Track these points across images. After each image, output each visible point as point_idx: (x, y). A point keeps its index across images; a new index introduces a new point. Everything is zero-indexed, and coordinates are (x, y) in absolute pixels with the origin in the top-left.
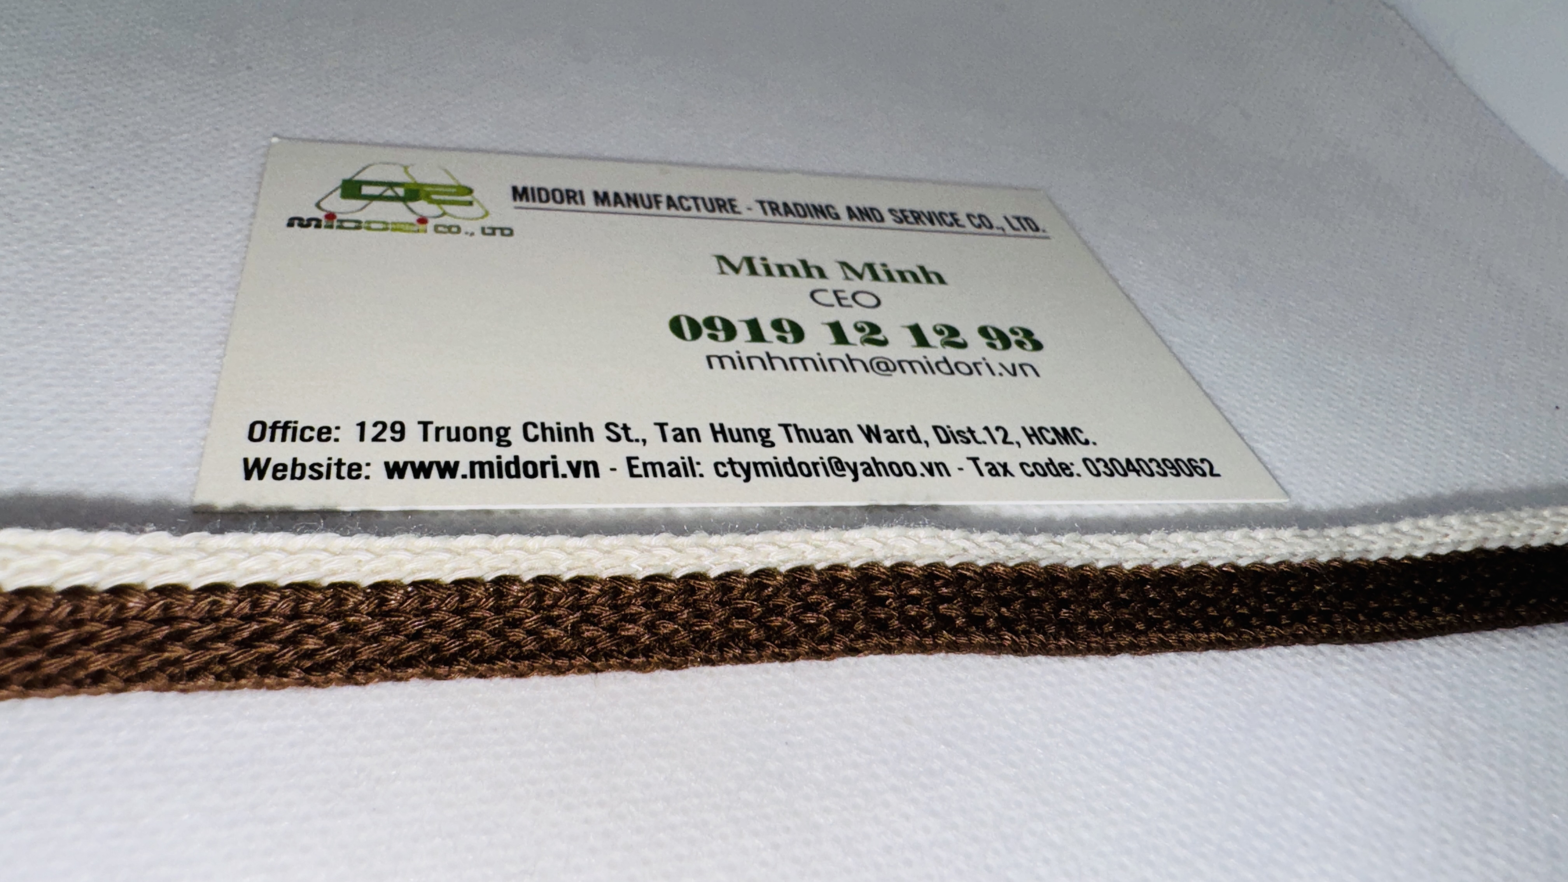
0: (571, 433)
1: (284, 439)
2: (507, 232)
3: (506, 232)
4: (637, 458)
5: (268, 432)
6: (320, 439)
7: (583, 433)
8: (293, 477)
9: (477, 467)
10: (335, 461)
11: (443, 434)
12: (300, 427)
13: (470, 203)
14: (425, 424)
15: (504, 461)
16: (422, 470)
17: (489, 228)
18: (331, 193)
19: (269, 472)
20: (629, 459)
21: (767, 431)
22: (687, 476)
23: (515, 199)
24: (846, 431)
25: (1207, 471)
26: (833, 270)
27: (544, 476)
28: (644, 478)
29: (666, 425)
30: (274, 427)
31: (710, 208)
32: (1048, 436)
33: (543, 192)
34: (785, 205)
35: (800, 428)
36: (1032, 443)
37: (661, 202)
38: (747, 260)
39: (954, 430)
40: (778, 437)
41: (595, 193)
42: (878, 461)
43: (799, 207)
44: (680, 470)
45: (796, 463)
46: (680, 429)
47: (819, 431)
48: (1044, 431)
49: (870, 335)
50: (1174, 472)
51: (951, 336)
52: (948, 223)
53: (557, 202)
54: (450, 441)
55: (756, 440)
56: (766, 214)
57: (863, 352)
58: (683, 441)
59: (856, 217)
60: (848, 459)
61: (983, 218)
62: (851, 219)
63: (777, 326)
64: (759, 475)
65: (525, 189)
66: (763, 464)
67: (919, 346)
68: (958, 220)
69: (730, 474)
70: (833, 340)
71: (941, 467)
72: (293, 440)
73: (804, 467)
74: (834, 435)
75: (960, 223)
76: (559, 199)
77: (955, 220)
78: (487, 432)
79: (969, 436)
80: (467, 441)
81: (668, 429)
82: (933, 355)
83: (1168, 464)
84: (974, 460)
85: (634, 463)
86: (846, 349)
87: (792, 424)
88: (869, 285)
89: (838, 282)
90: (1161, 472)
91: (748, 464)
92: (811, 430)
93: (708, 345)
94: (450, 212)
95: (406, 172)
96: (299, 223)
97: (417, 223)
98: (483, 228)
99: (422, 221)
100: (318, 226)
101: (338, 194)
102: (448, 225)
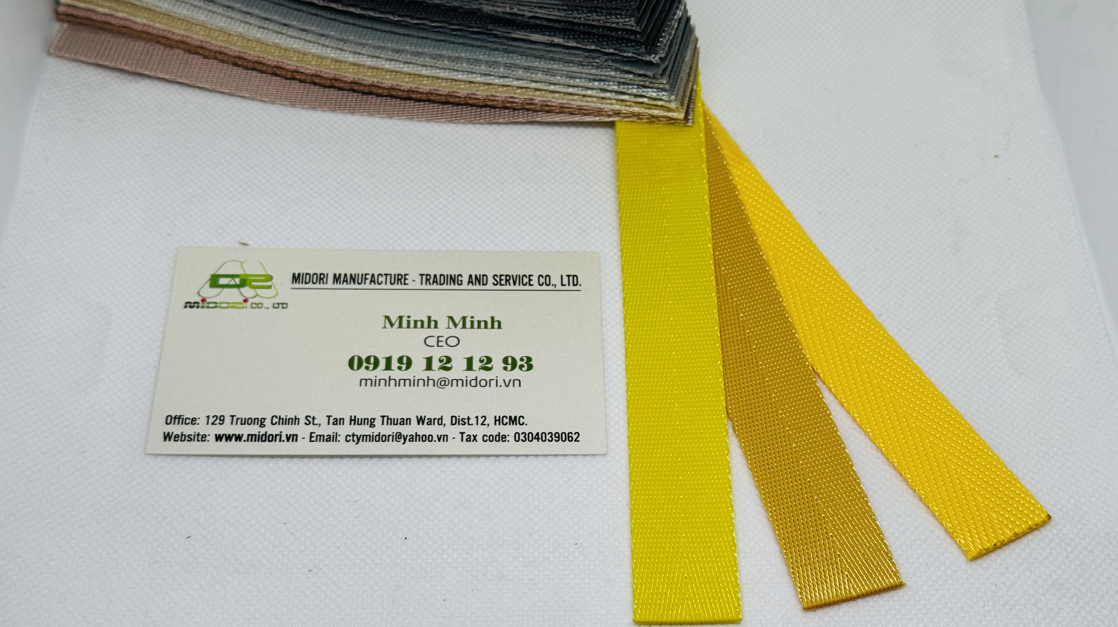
0: (291, 420)
1: (178, 424)
2: (285, 306)
3: (284, 305)
4: (314, 433)
5: (173, 420)
6: (192, 424)
7: (295, 421)
8: (181, 441)
9: (250, 437)
10: (197, 433)
11: (239, 421)
12: (185, 417)
13: (270, 287)
14: (233, 416)
15: (261, 434)
16: (229, 438)
17: (277, 304)
18: (205, 284)
19: (173, 438)
20: (311, 433)
21: (374, 419)
22: (333, 441)
23: (293, 282)
24: (410, 419)
25: (574, 439)
26: (443, 323)
27: (275, 441)
28: (315, 442)
29: (331, 416)
30: (175, 418)
31: (393, 282)
32: (506, 420)
33: (308, 276)
34: (435, 276)
35: (389, 417)
36: (495, 424)
37: (367, 279)
38: (401, 318)
39: (461, 418)
40: (378, 422)
41: (335, 275)
42: (418, 434)
43: (442, 277)
44: (331, 438)
45: (381, 435)
46: (337, 419)
47: (397, 419)
48: (505, 418)
49: (444, 364)
50: (557, 439)
51: (487, 363)
52: (524, 283)
53: (313, 283)
54: (241, 424)
55: (368, 424)
56: (422, 284)
57: (436, 374)
58: (337, 424)
59: (472, 282)
60: (404, 433)
61: (548, 278)
62: (468, 284)
63: (400, 360)
64: (363, 441)
65: (299, 274)
66: (366, 436)
67: (466, 370)
68: (532, 280)
69: (351, 440)
70: (425, 368)
71: (445, 437)
72: (182, 424)
73: (384, 437)
74: (403, 421)
75: (531, 283)
76: (315, 281)
77: (530, 280)
78: (256, 420)
79: (466, 421)
80: (248, 424)
81: (331, 419)
82: (471, 375)
83: (557, 435)
84: (462, 433)
85: (313, 435)
86: (429, 373)
87: (387, 415)
88: (458, 332)
89: (443, 330)
90: (550, 439)
91: (361, 436)
92: (394, 419)
93: (363, 373)
94: (259, 294)
95: (242, 266)
96: (190, 305)
97: (243, 302)
98: (274, 304)
99: (246, 301)
100: (198, 307)
101: (208, 284)
102: (257, 302)
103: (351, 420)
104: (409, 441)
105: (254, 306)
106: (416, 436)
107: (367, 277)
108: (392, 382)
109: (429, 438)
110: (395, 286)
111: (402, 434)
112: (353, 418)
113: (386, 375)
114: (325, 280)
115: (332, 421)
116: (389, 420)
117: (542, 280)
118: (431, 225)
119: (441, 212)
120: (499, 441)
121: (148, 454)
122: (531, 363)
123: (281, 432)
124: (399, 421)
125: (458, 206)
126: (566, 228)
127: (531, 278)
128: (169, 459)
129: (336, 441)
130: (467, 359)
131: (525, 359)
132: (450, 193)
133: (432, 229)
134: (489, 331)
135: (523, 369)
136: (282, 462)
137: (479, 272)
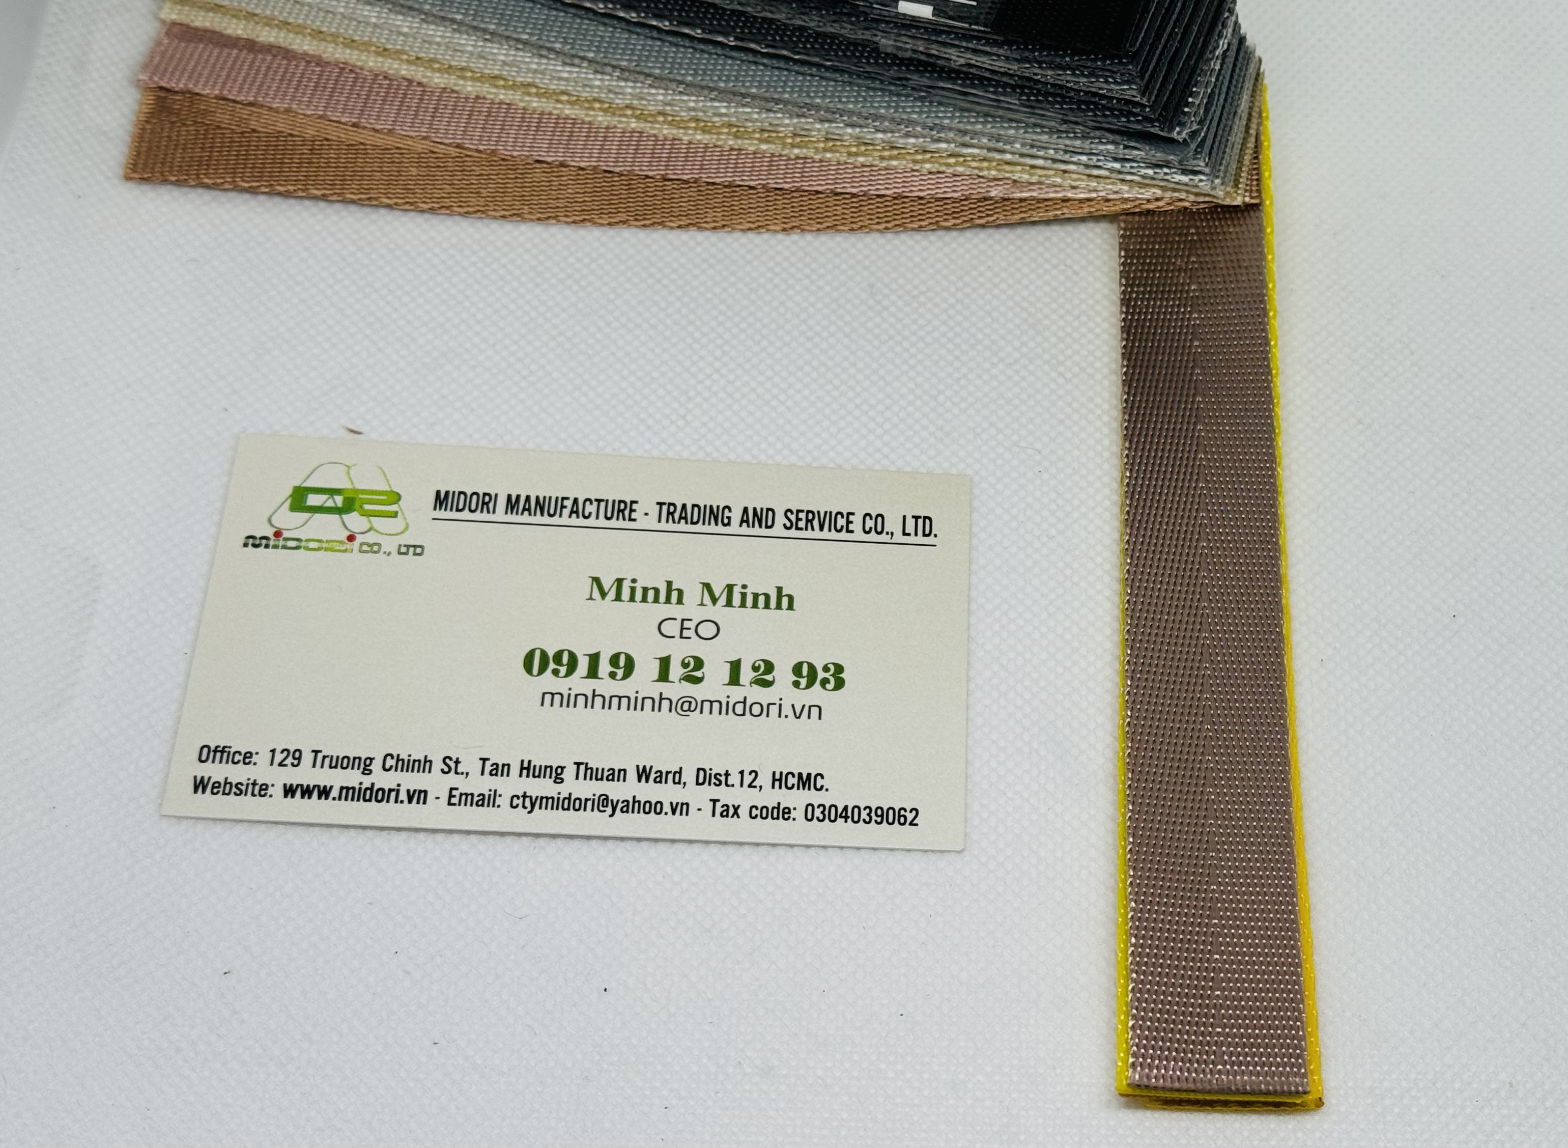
0: (417, 764)
1: (221, 762)
2: (419, 550)
3: (417, 550)
4: (457, 789)
5: (212, 754)
6: (245, 763)
7: (425, 765)
8: (224, 794)
9: (344, 791)
10: (251, 781)
11: (327, 761)
12: (232, 750)
13: (395, 515)
14: (316, 752)
15: (364, 787)
16: (307, 792)
17: (405, 546)
18: (283, 503)
19: (209, 787)
20: (452, 789)
21: (563, 768)
22: (488, 806)
23: (435, 509)
24: (625, 770)
25: (909, 820)
26: (693, 594)
27: (388, 801)
28: (457, 806)
29: (488, 759)
30: (215, 751)
31: (609, 515)
32: (792, 781)
33: (462, 497)
34: (684, 506)
35: (589, 766)
36: (773, 787)
37: (565, 507)
38: (620, 582)
39: (713, 773)
40: (569, 774)
41: (509, 496)
42: (637, 799)
43: (696, 509)
44: (485, 800)
45: (573, 798)
46: (497, 765)
47: (603, 769)
48: (790, 776)
49: (691, 671)
50: (879, 819)
51: (764, 673)
52: (839, 527)
53: (471, 511)
54: (331, 767)
55: (550, 777)
56: (659, 521)
57: (676, 689)
58: (496, 775)
59: (747, 521)
60: (613, 796)
61: (880, 519)
62: (741, 526)
63: (614, 660)
64: (540, 808)
65: (447, 493)
66: (547, 798)
67: (729, 684)
68: (852, 522)
69: (521, 805)
70: (656, 677)
71: (685, 807)
72: (227, 762)
73: (578, 802)
74: (613, 774)
75: (851, 527)
76: (473, 507)
77: (849, 522)
78: (357, 761)
79: (723, 779)
80: (342, 768)
81: (488, 764)
82: (736, 694)
83: (879, 812)
84: (715, 801)
85: (454, 792)
86: (663, 687)
87: (585, 761)
88: (718, 612)
89: (691, 609)
90: (867, 819)
91: (537, 797)
92: (597, 769)
93: (548, 681)
94: (375, 526)
95: (348, 473)
96: (253, 542)
97: (346, 541)
98: (400, 546)
99: (351, 538)
100: (267, 546)
101: (287, 504)
102: (371, 542)
103: (522, 768)
104: (622, 811)
105: (365, 548)
106: (634, 802)
107: (566, 503)
108: (598, 700)
109: (654, 808)
110: (613, 523)
111: (610, 798)
112: (526, 765)
113: (588, 686)
114: (491, 505)
115: (488, 768)
116: (589, 771)
117: (870, 523)
118: (682, 411)
119: (699, 387)
120: (778, 818)
121: (164, 816)
122: (841, 675)
123: (399, 785)
124: (606, 774)
125: (731, 377)
126: (917, 427)
127: (851, 518)
128: (200, 826)
129: (494, 806)
130: (731, 663)
131: (832, 667)
132: (718, 353)
133: (683, 417)
134: (773, 613)
135: (829, 686)
136: (397, 839)
137: (761, 503)
